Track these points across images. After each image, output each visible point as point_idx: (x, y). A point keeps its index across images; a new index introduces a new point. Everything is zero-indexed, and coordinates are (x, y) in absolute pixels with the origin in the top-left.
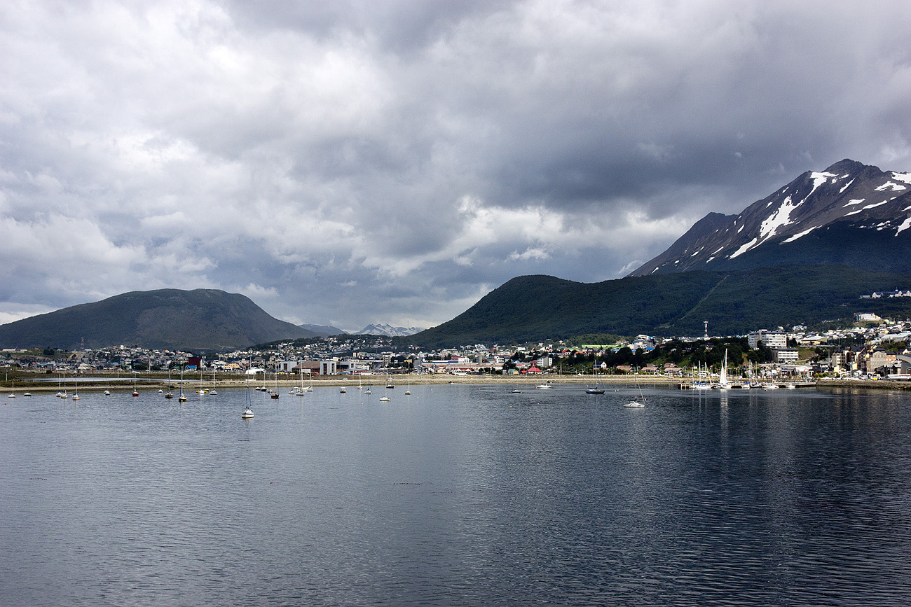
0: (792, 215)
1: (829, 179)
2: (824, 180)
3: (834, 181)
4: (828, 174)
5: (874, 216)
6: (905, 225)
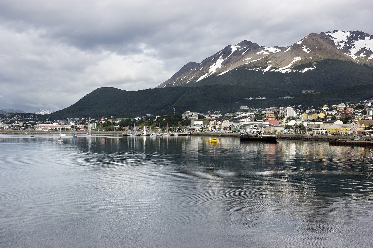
0: (223, 64)
1: (238, 49)
2: (236, 49)
3: (240, 49)
4: (238, 46)
5: (255, 65)
6: (267, 69)
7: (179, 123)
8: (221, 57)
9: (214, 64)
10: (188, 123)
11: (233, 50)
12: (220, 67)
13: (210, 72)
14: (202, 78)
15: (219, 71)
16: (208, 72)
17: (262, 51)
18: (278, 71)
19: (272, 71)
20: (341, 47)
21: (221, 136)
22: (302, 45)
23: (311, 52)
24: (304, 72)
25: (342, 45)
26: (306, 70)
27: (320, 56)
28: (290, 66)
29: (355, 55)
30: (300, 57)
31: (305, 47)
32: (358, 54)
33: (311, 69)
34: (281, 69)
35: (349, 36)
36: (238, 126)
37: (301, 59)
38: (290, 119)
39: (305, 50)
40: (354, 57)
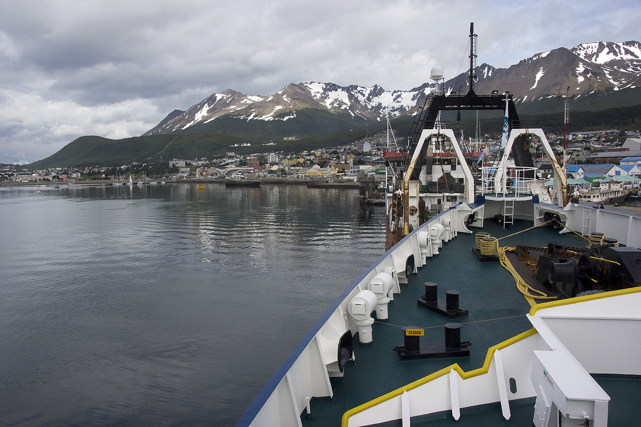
0: (208, 112)
1: (223, 97)
2: (221, 97)
3: (225, 98)
4: (222, 95)
5: (239, 113)
6: (251, 117)
7: (166, 170)
8: (206, 105)
9: (200, 112)
10: (175, 170)
11: (218, 99)
12: (206, 114)
13: (195, 120)
14: (188, 125)
15: (205, 119)
16: (194, 120)
17: (246, 100)
18: (261, 119)
19: (255, 118)
20: (318, 97)
21: (207, 182)
22: (283, 94)
23: (291, 101)
24: (285, 120)
25: (319, 95)
26: (287, 118)
27: (299, 105)
28: (272, 114)
29: (330, 105)
30: (281, 106)
31: (285, 96)
32: (332, 104)
33: (292, 117)
34: (264, 117)
35: (324, 87)
36: (224, 172)
37: (282, 108)
38: (272, 164)
39: (286, 99)
40: (329, 107)
